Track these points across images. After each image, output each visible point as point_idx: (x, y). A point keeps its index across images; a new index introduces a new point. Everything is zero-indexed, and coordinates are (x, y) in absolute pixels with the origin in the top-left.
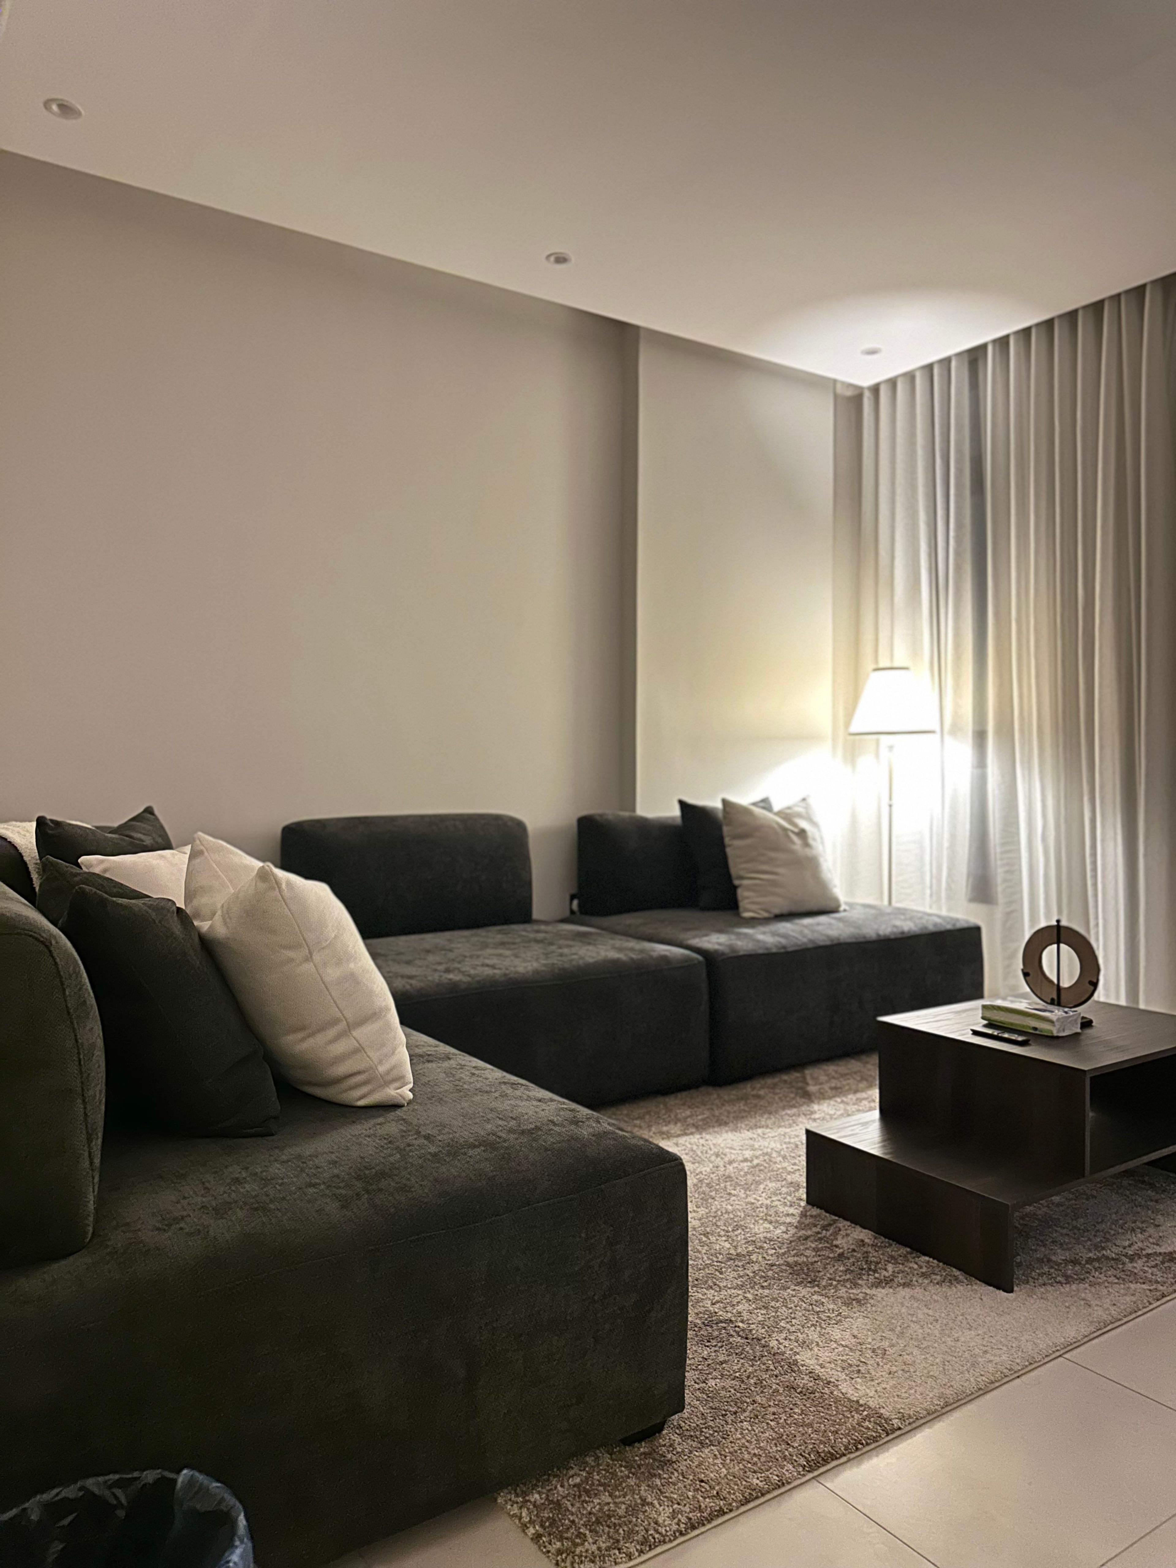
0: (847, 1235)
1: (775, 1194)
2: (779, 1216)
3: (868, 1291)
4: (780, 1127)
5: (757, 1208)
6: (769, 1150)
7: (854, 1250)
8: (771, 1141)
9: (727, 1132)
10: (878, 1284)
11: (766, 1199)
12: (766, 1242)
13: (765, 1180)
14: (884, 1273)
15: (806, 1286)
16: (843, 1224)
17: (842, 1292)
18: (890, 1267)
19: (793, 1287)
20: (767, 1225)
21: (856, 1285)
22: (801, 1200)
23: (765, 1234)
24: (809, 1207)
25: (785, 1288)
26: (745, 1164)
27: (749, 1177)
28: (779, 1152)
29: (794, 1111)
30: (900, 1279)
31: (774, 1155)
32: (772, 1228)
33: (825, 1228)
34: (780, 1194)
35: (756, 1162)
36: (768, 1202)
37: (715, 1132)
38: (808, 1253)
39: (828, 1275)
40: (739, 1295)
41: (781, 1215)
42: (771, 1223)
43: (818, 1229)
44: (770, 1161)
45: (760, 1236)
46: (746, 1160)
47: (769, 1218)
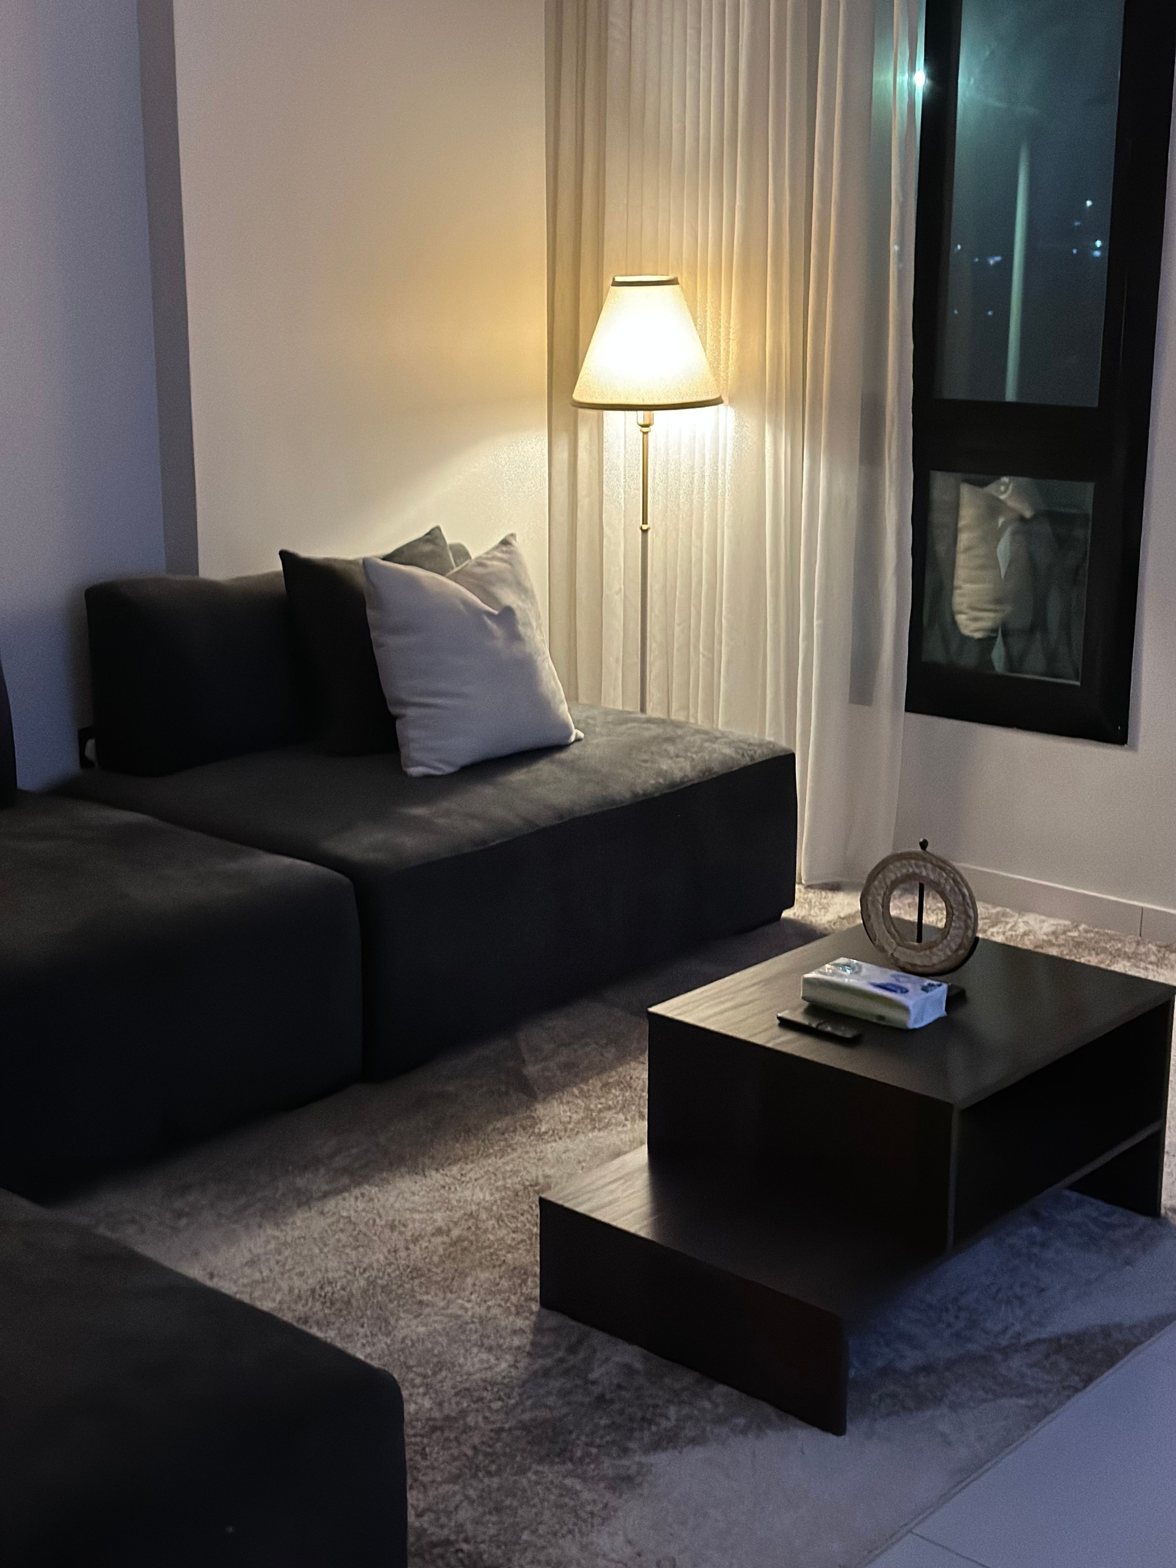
0: (607, 1360)
1: (493, 1294)
2: (501, 1337)
3: (644, 1460)
4: (488, 1156)
5: (467, 1323)
6: (474, 1208)
7: (619, 1387)
8: (474, 1187)
9: (402, 1176)
10: (656, 1446)
11: (480, 1305)
12: (486, 1389)
13: (473, 1268)
14: (664, 1423)
15: (552, 1463)
16: (598, 1338)
17: (608, 1466)
18: (672, 1411)
19: (535, 1467)
20: (484, 1356)
21: (625, 1451)
22: (532, 1299)
23: (483, 1375)
24: (545, 1312)
25: (522, 1471)
26: (439, 1239)
27: (448, 1264)
28: (488, 1210)
29: (508, 1120)
30: (689, 1431)
31: (484, 1215)
32: (493, 1360)
33: (572, 1350)
34: (500, 1292)
35: (455, 1233)
36: (481, 1310)
37: (382, 1180)
38: (550, 1401)
39: (583, 1438)
40: (455, 1494)
41: (504, 1333)
42: (490, 1349)
43: (561, 1354)
44: (477, 1228)
45: (475, 1377)
46: (439, 1231)
47: (486, 1341)
